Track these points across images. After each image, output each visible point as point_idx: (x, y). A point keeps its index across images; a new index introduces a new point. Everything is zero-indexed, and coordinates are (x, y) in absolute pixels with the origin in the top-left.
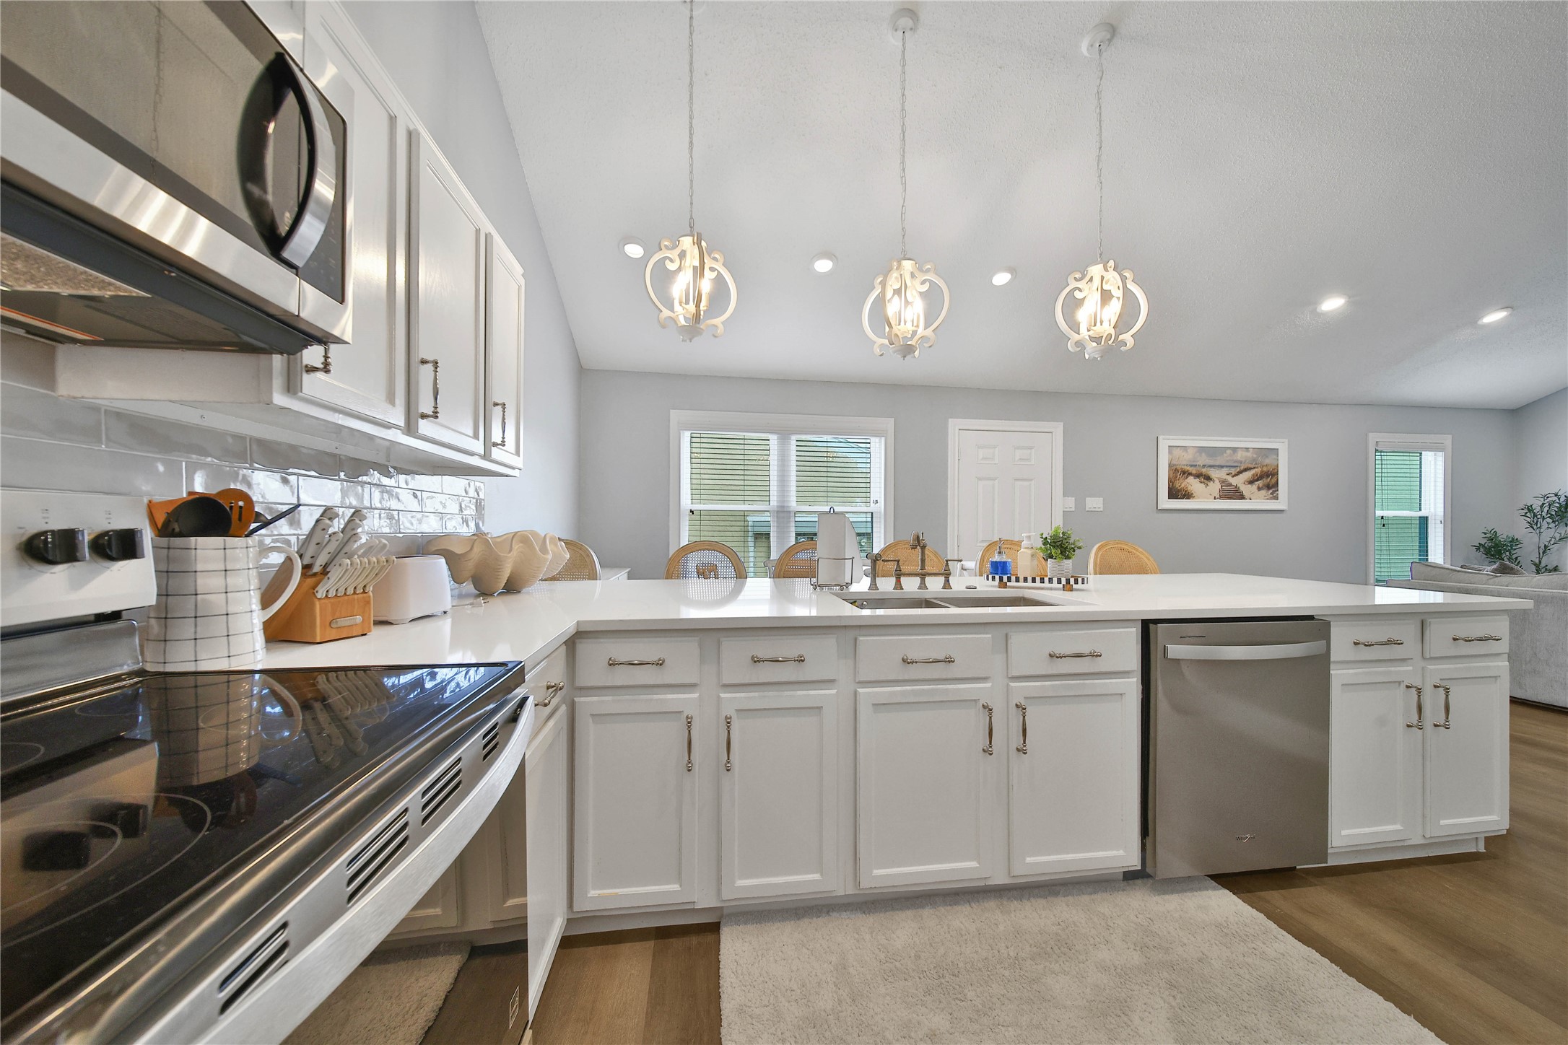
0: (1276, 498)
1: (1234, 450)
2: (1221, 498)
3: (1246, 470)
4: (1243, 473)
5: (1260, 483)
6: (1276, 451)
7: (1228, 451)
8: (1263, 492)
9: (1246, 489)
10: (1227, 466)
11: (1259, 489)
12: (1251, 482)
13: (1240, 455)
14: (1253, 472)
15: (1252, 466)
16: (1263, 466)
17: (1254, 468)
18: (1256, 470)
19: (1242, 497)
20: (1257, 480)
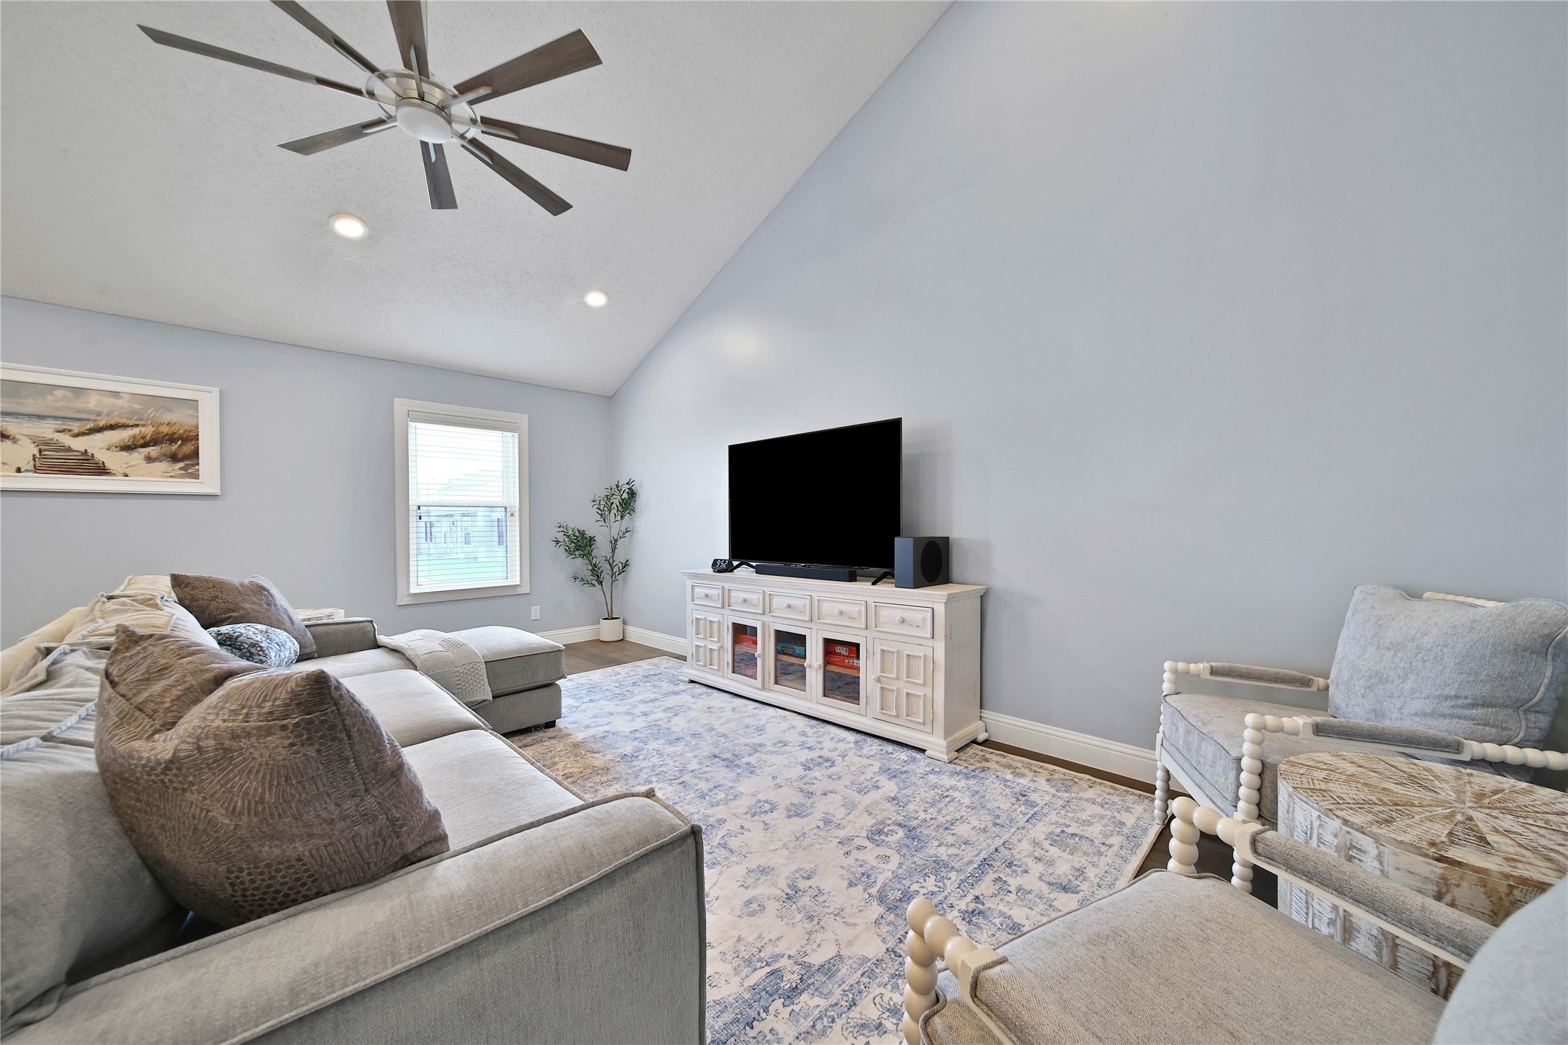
0: (195, 476)
1: (78, 392)
2: (36, 469)
3: (112, 427)
4: (105, 432)
5: (153, 451)
6: (194, 404)
7: (59, 393)
8: (163, 466)
9: (112, 460)
10: (56, 418)
11: (149, 459)
12: (128, 448)
13: (92, 402)
14: (136, 431)
15: (132, 422)
16: (160, 424)
17: (137, 426)
18: (143, 429)
19: (101, 470)
20: (145, 445)
